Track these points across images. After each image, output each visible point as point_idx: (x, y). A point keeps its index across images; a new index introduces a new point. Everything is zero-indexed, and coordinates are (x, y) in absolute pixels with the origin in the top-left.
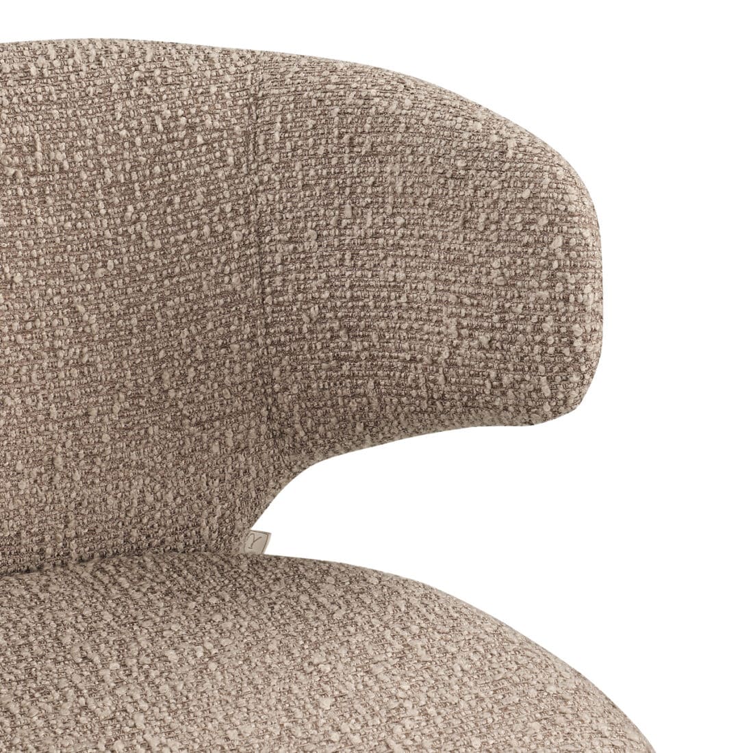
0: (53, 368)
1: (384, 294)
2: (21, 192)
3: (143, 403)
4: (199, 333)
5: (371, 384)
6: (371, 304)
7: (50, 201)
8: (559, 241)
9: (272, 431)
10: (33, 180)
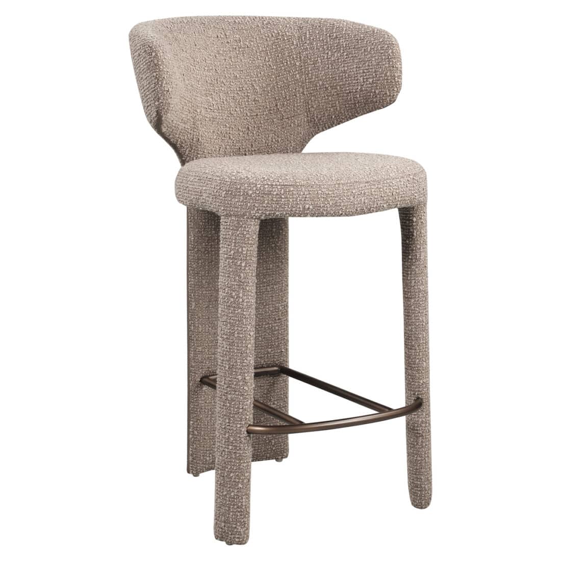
0: (248, 101)
1: (341, 75)
2: (237, 53)
3: (272, 112)
4: (287, 92)
5: (337, 102)
6: (337, 78)
7: (245, 55)
8: (390, 51)
9: (308, 120)
10: (240, 50)
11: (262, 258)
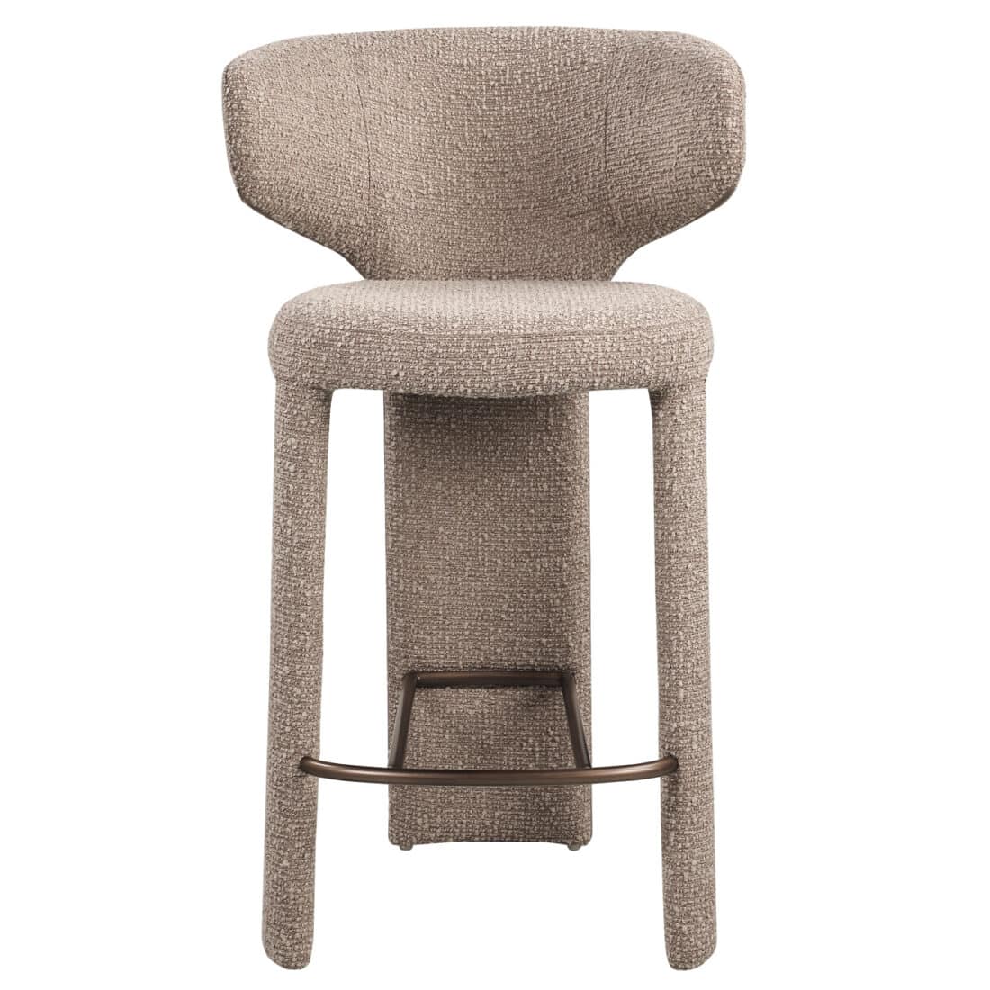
0: (503, 182)
1: (654, 138)
2: (496, 94)
3: (545, 204)
4: (575, 167)
6: (649, 144)
11: (526, 469)
